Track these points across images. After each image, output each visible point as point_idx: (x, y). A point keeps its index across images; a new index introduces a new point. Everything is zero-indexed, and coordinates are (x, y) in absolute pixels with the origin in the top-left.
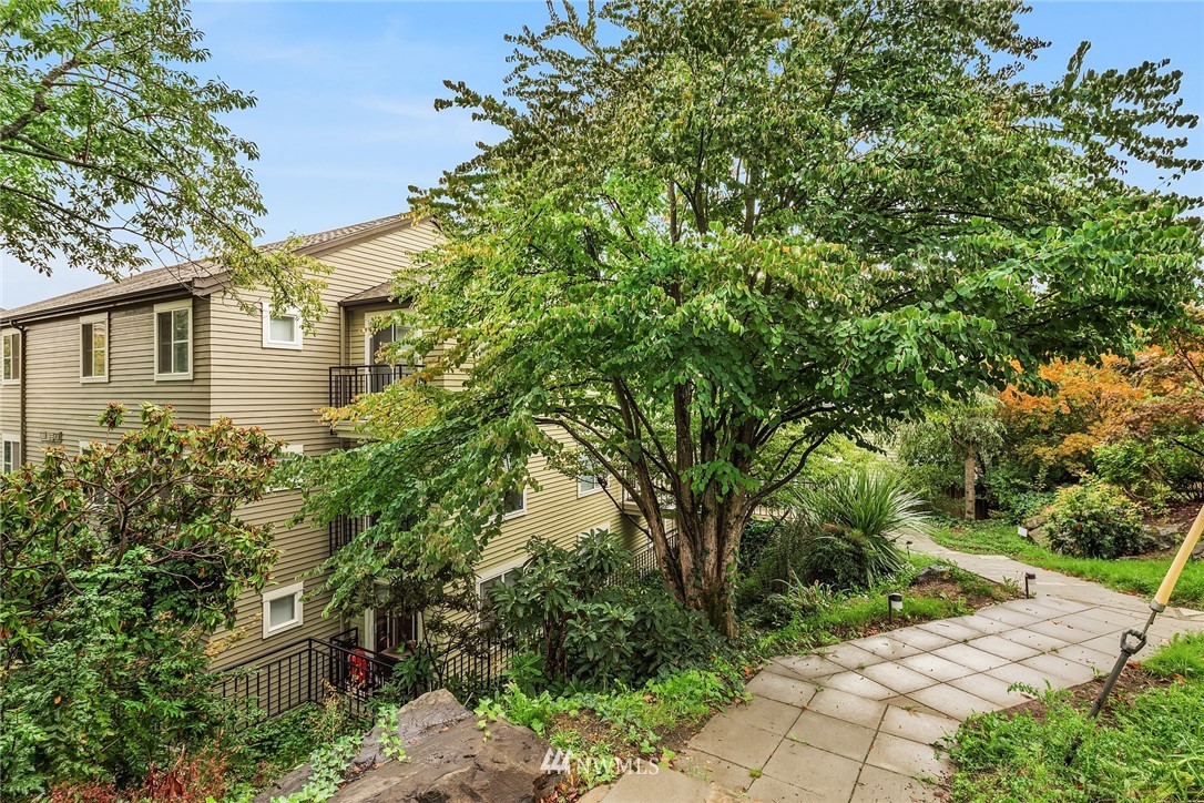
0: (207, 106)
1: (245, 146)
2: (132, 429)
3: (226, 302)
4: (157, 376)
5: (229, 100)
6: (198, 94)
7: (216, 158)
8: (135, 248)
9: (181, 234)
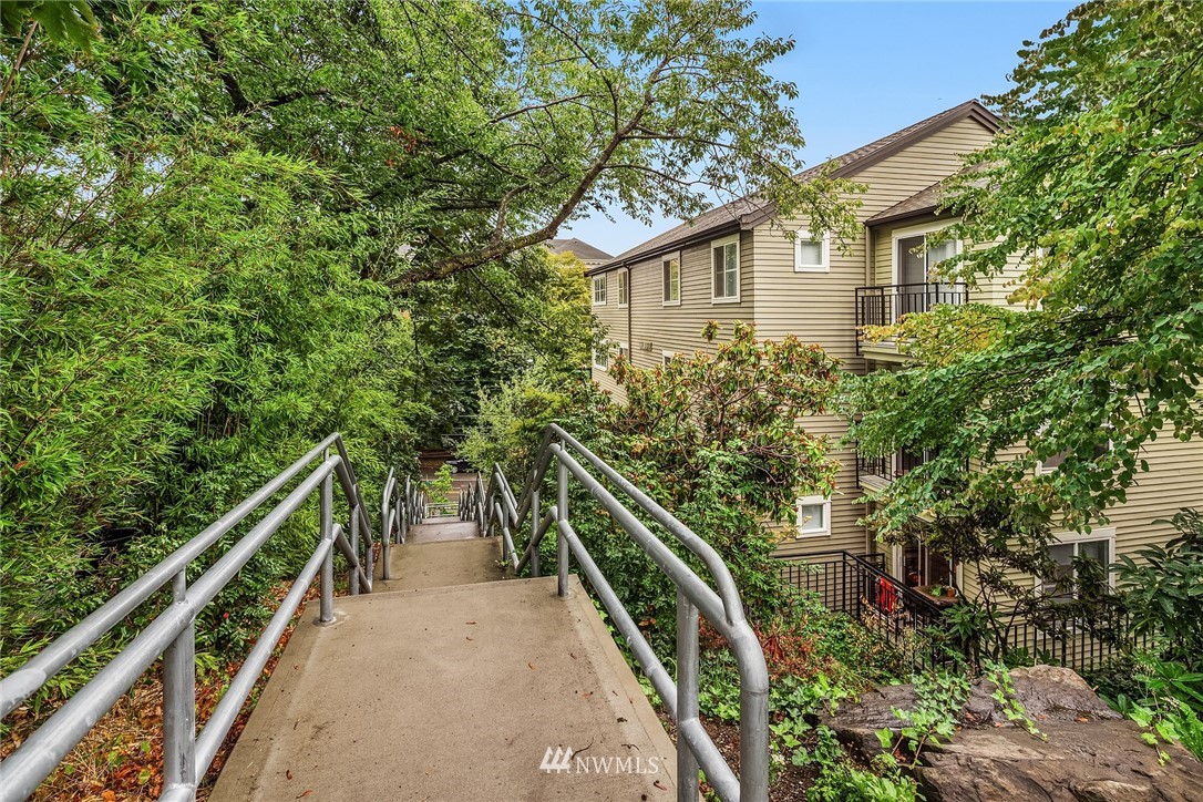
0: (754, 63)
1: (786, 88)
2: (726, 341)
3: (773, 233)
4: (715, 300)
5: (772, 50)
6: (748, 54)
7: (762, 107)
8: (702, 196)
9: (736, 178)
